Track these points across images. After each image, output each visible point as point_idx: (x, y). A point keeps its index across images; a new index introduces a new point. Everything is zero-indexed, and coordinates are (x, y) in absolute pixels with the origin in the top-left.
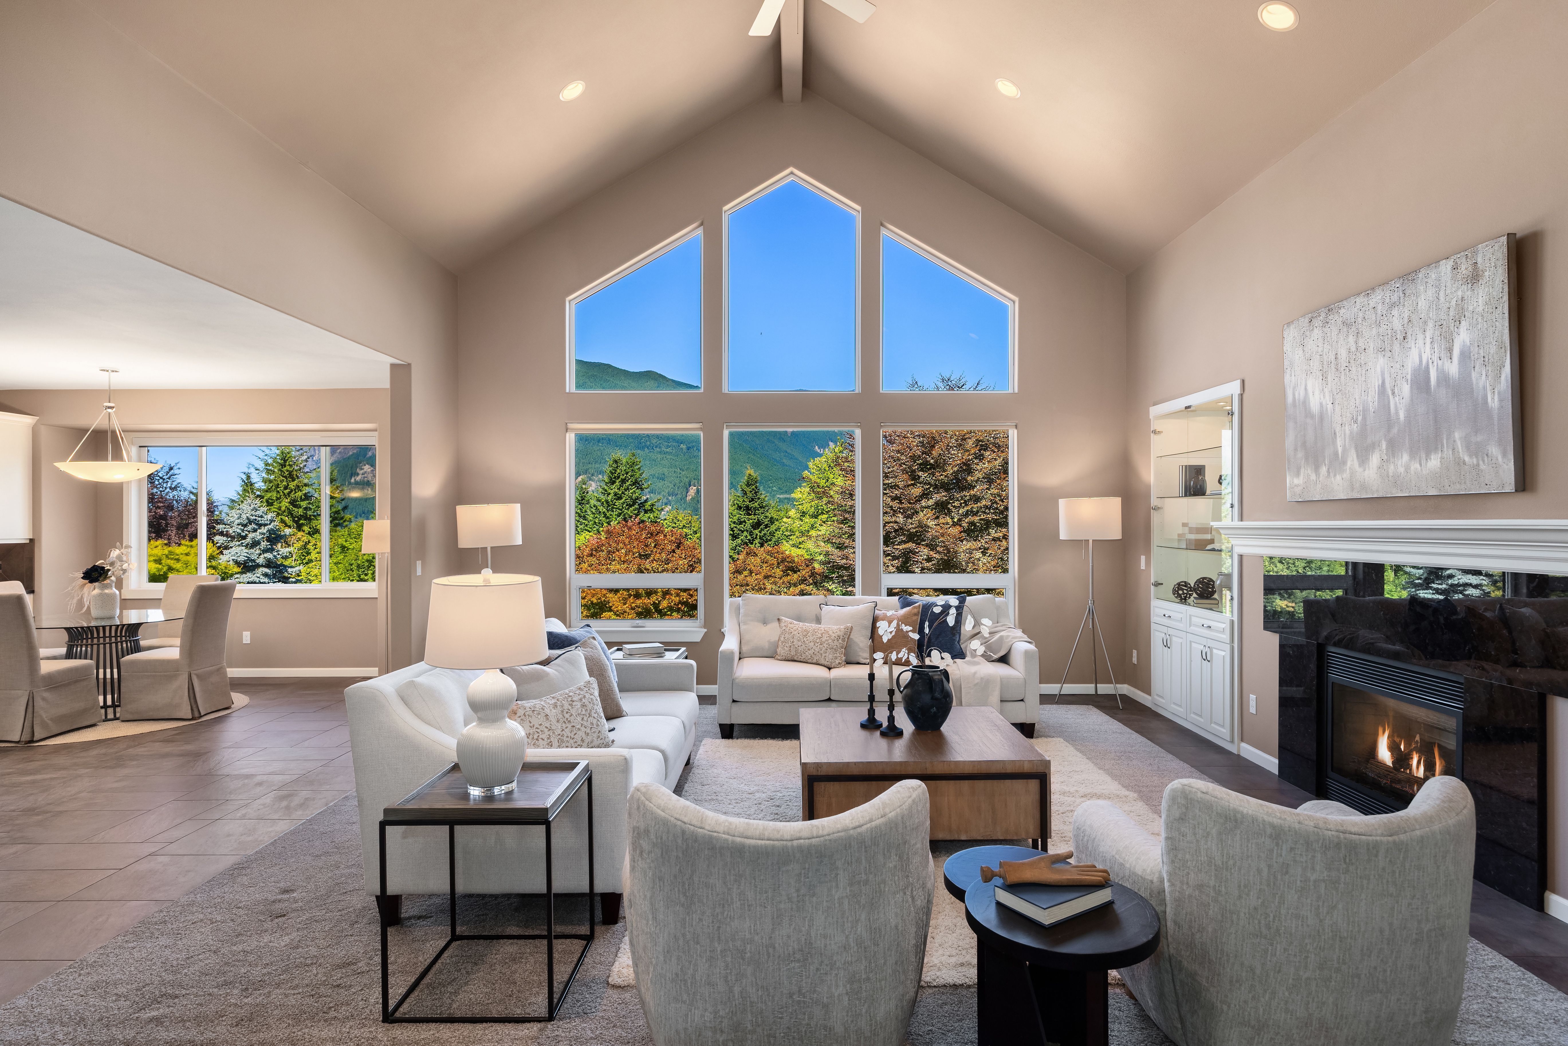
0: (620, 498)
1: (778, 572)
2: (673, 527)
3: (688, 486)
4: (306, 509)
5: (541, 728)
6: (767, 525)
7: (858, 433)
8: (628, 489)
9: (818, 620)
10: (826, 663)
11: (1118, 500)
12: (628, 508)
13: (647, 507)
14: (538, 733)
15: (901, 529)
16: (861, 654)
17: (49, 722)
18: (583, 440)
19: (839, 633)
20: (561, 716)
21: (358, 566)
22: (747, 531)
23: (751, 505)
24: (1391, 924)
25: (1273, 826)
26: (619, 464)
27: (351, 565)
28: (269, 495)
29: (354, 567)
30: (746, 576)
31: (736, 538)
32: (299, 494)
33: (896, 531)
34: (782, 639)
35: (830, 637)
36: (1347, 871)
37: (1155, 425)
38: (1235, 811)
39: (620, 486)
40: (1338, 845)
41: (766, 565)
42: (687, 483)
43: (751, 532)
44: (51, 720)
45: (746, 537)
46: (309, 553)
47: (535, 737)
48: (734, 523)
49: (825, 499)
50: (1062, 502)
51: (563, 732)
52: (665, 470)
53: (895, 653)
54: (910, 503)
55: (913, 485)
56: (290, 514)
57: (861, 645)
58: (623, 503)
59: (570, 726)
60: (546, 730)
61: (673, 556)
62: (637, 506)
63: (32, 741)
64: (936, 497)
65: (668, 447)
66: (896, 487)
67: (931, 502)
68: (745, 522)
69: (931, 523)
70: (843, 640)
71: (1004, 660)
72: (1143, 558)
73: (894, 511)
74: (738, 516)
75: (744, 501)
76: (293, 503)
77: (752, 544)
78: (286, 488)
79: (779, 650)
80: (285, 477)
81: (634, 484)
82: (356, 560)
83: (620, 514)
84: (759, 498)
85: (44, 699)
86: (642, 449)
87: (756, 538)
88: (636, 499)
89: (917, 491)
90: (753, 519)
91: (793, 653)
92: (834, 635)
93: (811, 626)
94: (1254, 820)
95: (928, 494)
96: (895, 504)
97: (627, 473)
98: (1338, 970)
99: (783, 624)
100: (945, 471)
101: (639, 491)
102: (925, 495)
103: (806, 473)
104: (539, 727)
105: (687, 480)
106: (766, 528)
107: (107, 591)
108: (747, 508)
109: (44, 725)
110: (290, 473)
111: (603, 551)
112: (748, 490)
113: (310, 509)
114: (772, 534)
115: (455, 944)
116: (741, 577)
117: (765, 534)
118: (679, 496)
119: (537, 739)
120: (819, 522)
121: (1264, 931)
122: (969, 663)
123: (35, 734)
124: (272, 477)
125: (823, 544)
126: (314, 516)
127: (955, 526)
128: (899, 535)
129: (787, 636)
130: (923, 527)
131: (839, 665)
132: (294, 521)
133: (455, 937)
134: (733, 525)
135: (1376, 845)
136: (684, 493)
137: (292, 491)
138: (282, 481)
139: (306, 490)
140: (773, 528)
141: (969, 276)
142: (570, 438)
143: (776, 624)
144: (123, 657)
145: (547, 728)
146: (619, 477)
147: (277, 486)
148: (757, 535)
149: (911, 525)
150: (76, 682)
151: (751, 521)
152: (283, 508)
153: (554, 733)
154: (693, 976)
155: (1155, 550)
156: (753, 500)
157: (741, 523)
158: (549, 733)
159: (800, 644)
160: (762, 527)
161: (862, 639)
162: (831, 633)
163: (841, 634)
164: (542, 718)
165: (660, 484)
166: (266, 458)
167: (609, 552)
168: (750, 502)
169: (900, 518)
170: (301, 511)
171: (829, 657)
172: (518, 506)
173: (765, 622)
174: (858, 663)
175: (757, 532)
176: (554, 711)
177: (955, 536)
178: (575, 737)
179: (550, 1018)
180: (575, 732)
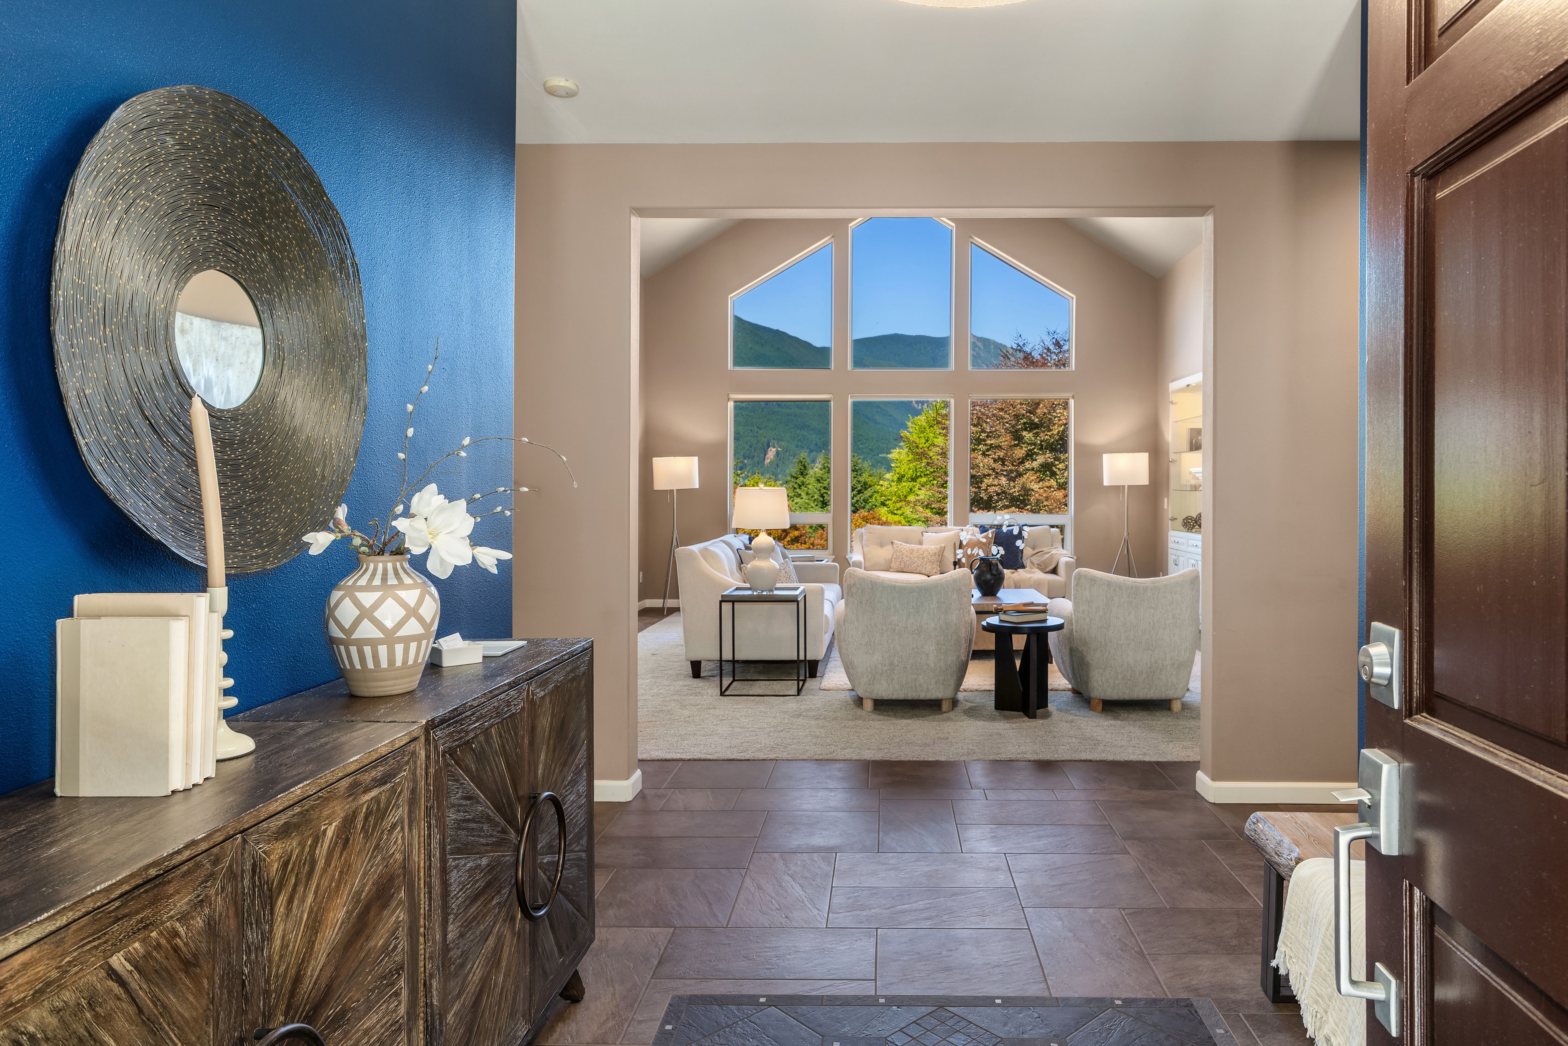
3: (766, 447)
6: (860, 490)
7: (952, 401)
9: (921, 543)
10: (926, 573)
11: (1147, 455)
15: (1004, 492)
16: (951, 566)
18: (740, 406)
19: (935, 551)
24: (1153, 621)
25: (1108, 581)
33: (998, 494)
34: (895, 556)
35: (929, 553)
36: (1135, 598)
37: (1172, 397)
38: (1095, 577)
40: (1132, 587)
42: (765, 444)
49: (924, 460)
50: (1105, 456)
53: (970, 549)
54: (1013, 465)
55: (1015, 445)
57: (951, 560)
64: (1040, 459)
66: (999, 447)
67: (1035, 464)
69: (1035, 487)
70: (939, 556)
71: (1054, 571)
72: (1166, 499)
73: (997, 473)
79: (893, 565)
89: (1020, 453)
91: (902, 566)
92: (932, 552)
93: (916, 547)
94: (1101, 579)
95: (1031, 456)
96: (998, 466)
98: (1133, 640)
99: (895, 546)
100: (1050, 430)
102: (1030, 455)
103: (904, 433)
105: (765, 440)
114: (866, 501)
115: (735, 683)
118: (756, 459)
120: (918, 486)
121: (1105, 625)
122: (1027, 572)
125: (921, 509)
127: (1059, 489)
128: (1001, 500)
129: (898, 554)
130: (1027, 491)
131: (936, 573)
133: (734, 680)
135: (1147, 588)
136: (762, 455)
140: (867, 493)
142: (731, 404)
143: (890, 547)
149: (1015, 491)
154: (874, 642)
155: (1171, 492)
159: (907, 559)
161: (951, 556)
162: (930, 551)
163: (937, 551)
169: (1003, 480)
171: (928, 568)
172: (696, 458)
173: (882, 545)
177: (1059, 500)
179: (798, 695)
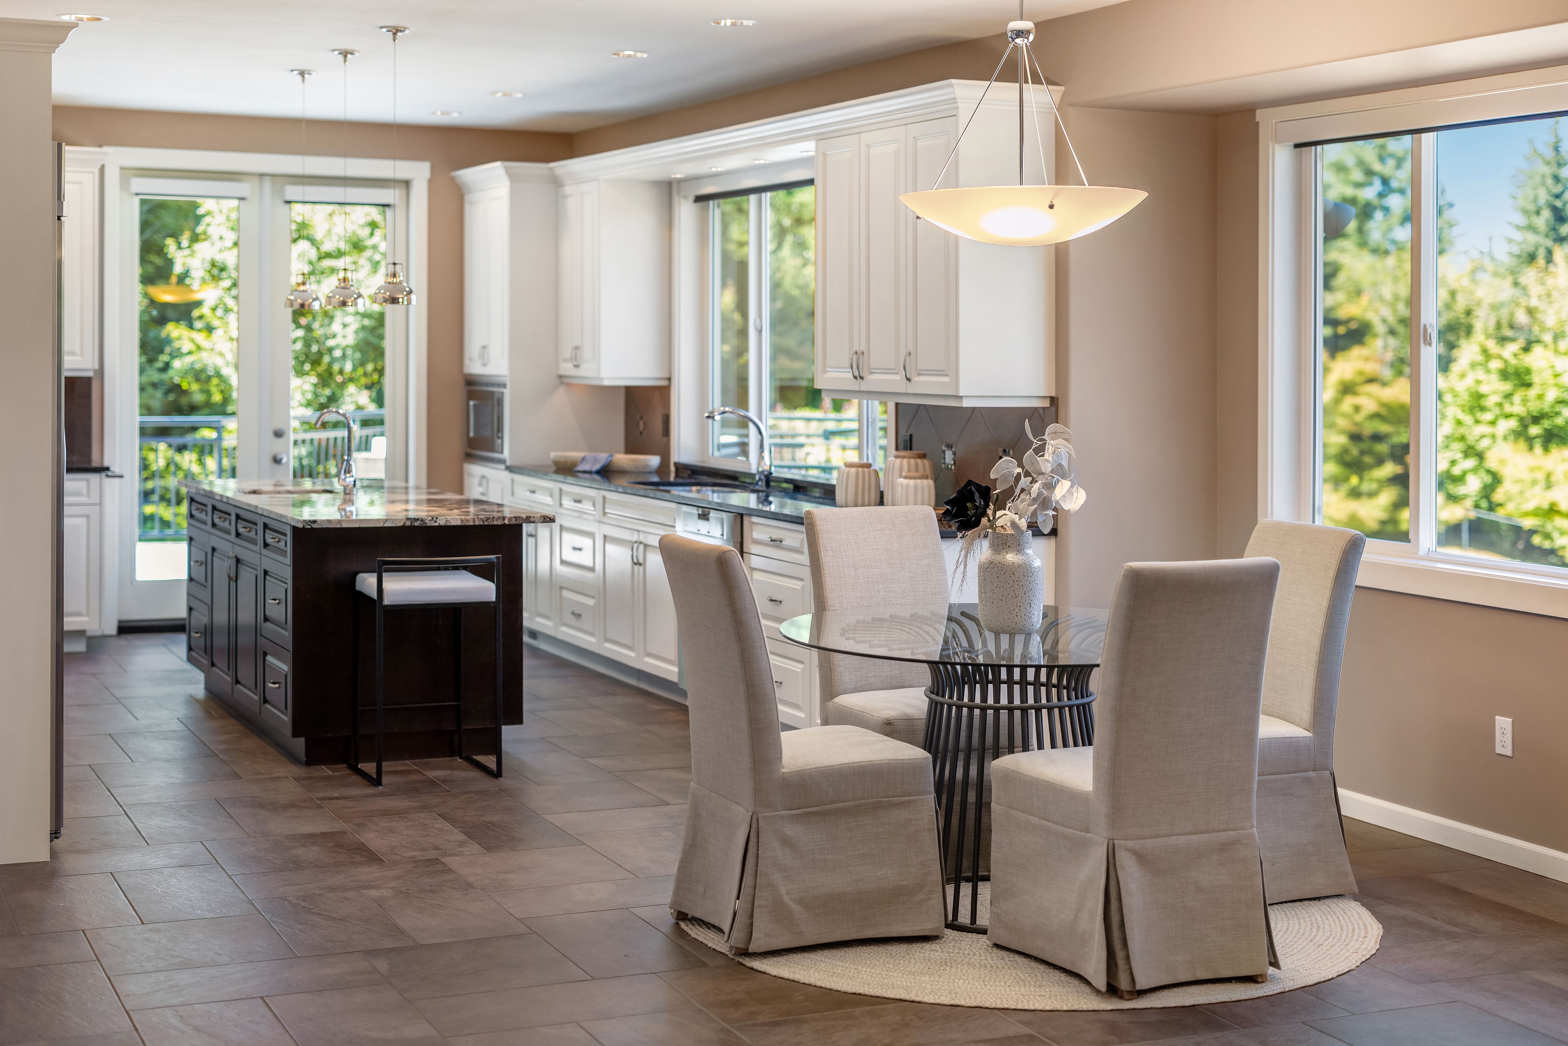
17: (795, 907)
44: (801, 901)
63: (745, 953)
85: (786, 842)
107: (1011, 557)
109: (781, 914)
123: (755, 935)
144: (996, 756)
150: (878, 807)
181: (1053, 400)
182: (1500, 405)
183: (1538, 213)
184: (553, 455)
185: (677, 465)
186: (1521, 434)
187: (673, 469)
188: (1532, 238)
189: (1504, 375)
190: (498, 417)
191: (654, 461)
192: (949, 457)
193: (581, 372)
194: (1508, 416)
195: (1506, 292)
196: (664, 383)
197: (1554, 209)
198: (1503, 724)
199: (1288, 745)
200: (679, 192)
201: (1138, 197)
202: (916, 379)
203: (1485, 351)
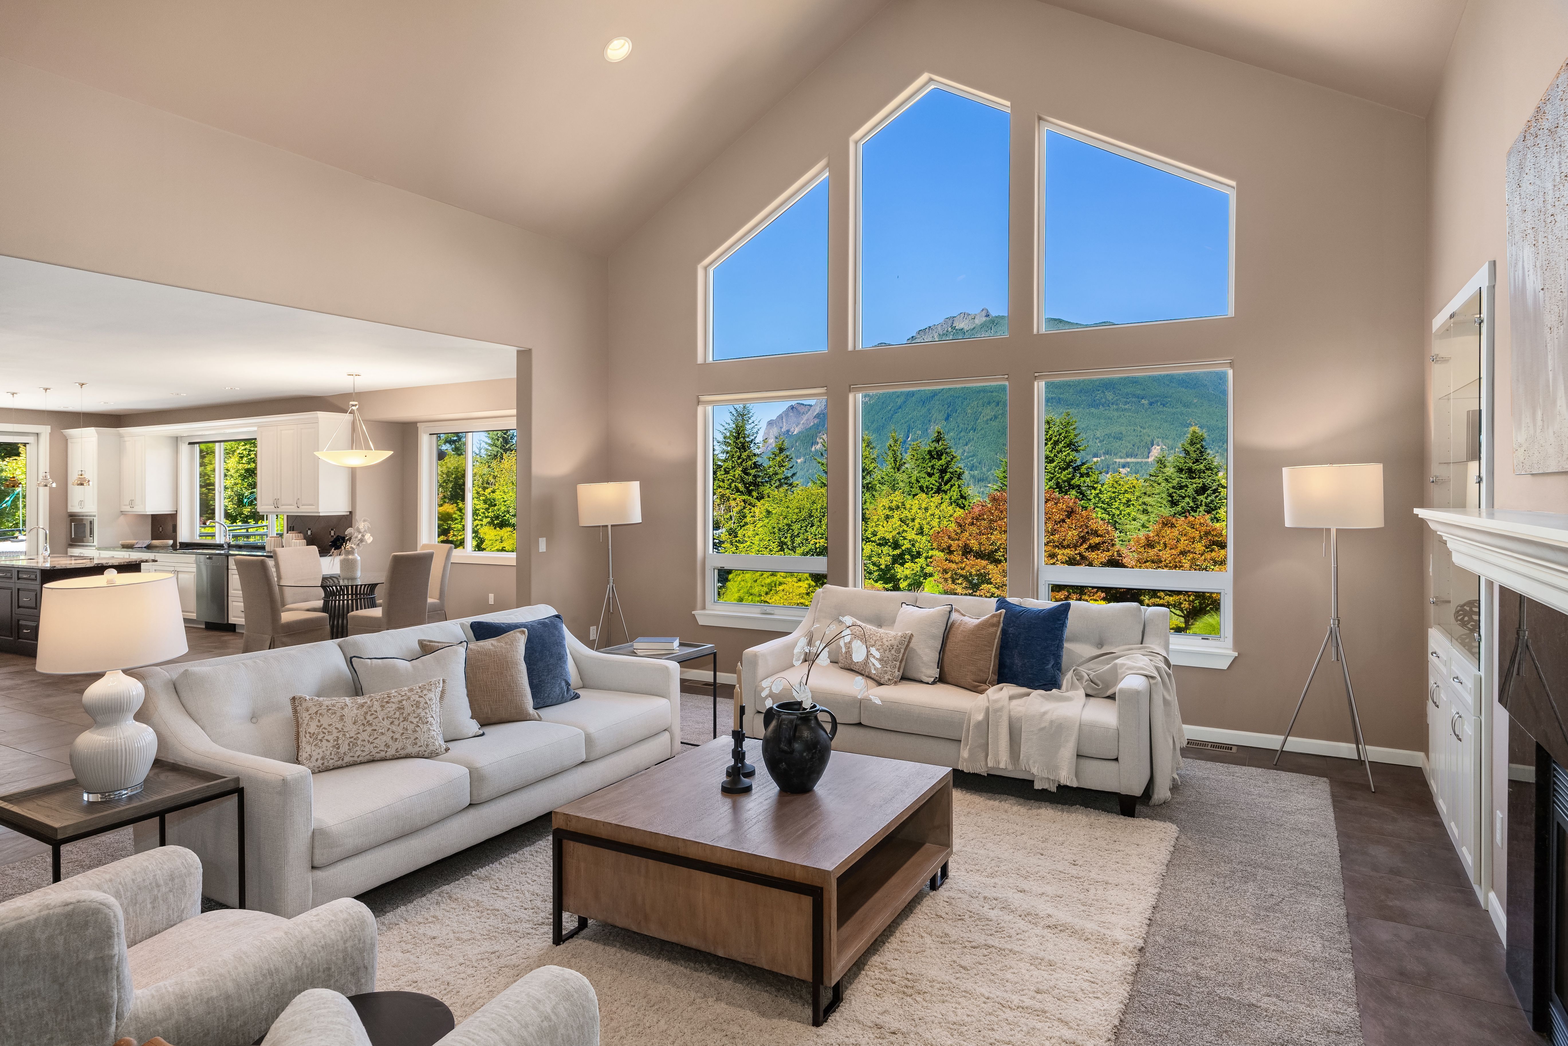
0: (1052, 461)
1: (1199, 547)
2: (1114, 492)
4: (755, 476)
5: (329, 728)
6: (1215, 490)
8: (1061, 451)
10: (876, 676)
12: (1061, 472)
13: (1083, 470)
14: (324, 733)
16: (924, 670)
19: (893, 641)
20: (362, 718)
21: (779, 530)
22: (1189, 497)
23: (1195, 467)
26: (1051, 425)
27: (774, 528)
28: (726, 464)
29: (776, 530)
30: (1160, 550)
31: (1177, 505)
32: (750, 463)
37: (1437, 348)
39: (1053, 448)
41: (1185, 538)
43: (1195, 498)
45: (1188, 503)
46: (745, 517)
47: (320, 737)
48: (1173, 487)
51: (359, 735)
52: (1123, 428)
56: (742, 481)
57: (925, 659)
58: (1055, 467)
59: (369, 729)
60: (335, 731)
61: (1061, 526)
62: (1070, 470)
65: (1126, 403)
68: (1187, 486)
70: (899, 650)
74: (1178, 479)
75: (1185, 462)
76: (745, 471)
77: (1195, 511)
78: (739, 458)
80: (739, 448)
81: (1068, 446)
82: (778, 523)
83: (1052, 478)
84: (1205, 459)
86: (1097, 406)
87: (1201, 505)
88: (1070, 462)
90: (1198, 482)
92: (887, 643)
97: (1060, 435)
101: (1074, 453)
104: (327, 727)
105: (1150, 439)
106: (1214, 493)
107: (350, 557)
108: (1190, 471)
110: (743, 444)
111: (984, 520)
112: (1191, 449)
113: (759, 476)
116: (1152, 553)
117: (1212, 501)
119: (321, 740)
124: (729, 448)
126: (762, 482)
131: (893, 682)
132: (745, 487)
134: (1171, 490)
137: (744, 460)
138: (736, 452)
139: (755, 459)
141: (1166, 163)
142: (705, 411)
145: (337, 728)
146: (1051, 439)
147: (733, 456)
148: (1202, 501)
151: (1195, 485)
152: (737, 476)
153: (344, 735)
156: (1197, 461)
157: (1181, 488)
158: (338, 735)
160: (1209, 492)
161: (927, 651)
164: (335, 719)
165: (1117, 444)
166: (725, 431)
167: (991, 521)
168: (1194, 463)
170: (750, 479)
171: (881, 669)
174: (921, 682)
175: (1202, 498)
176: (356, 711)
178: (376, 741)
180: (376, 736)
181: (351, 512)
182: (484, 513)
183: (498, 440)
184: (120, 542)
185: (180, 543)
186: (491, 523)
187: (178, 544)
188: (495, 449)
189: (485, 502)
190: (91, 529)
191: (171, 542)
192: (309, 532)
193: (134, 510)
194: (486, 517)
195: (486, 470)
196: (175, 512)
197: (504, 438)
198: (491, 596)
199: (433, 604)
200: (181, 440)
201: (391, 453)
202: (301, 507)
203: (478, 493)
